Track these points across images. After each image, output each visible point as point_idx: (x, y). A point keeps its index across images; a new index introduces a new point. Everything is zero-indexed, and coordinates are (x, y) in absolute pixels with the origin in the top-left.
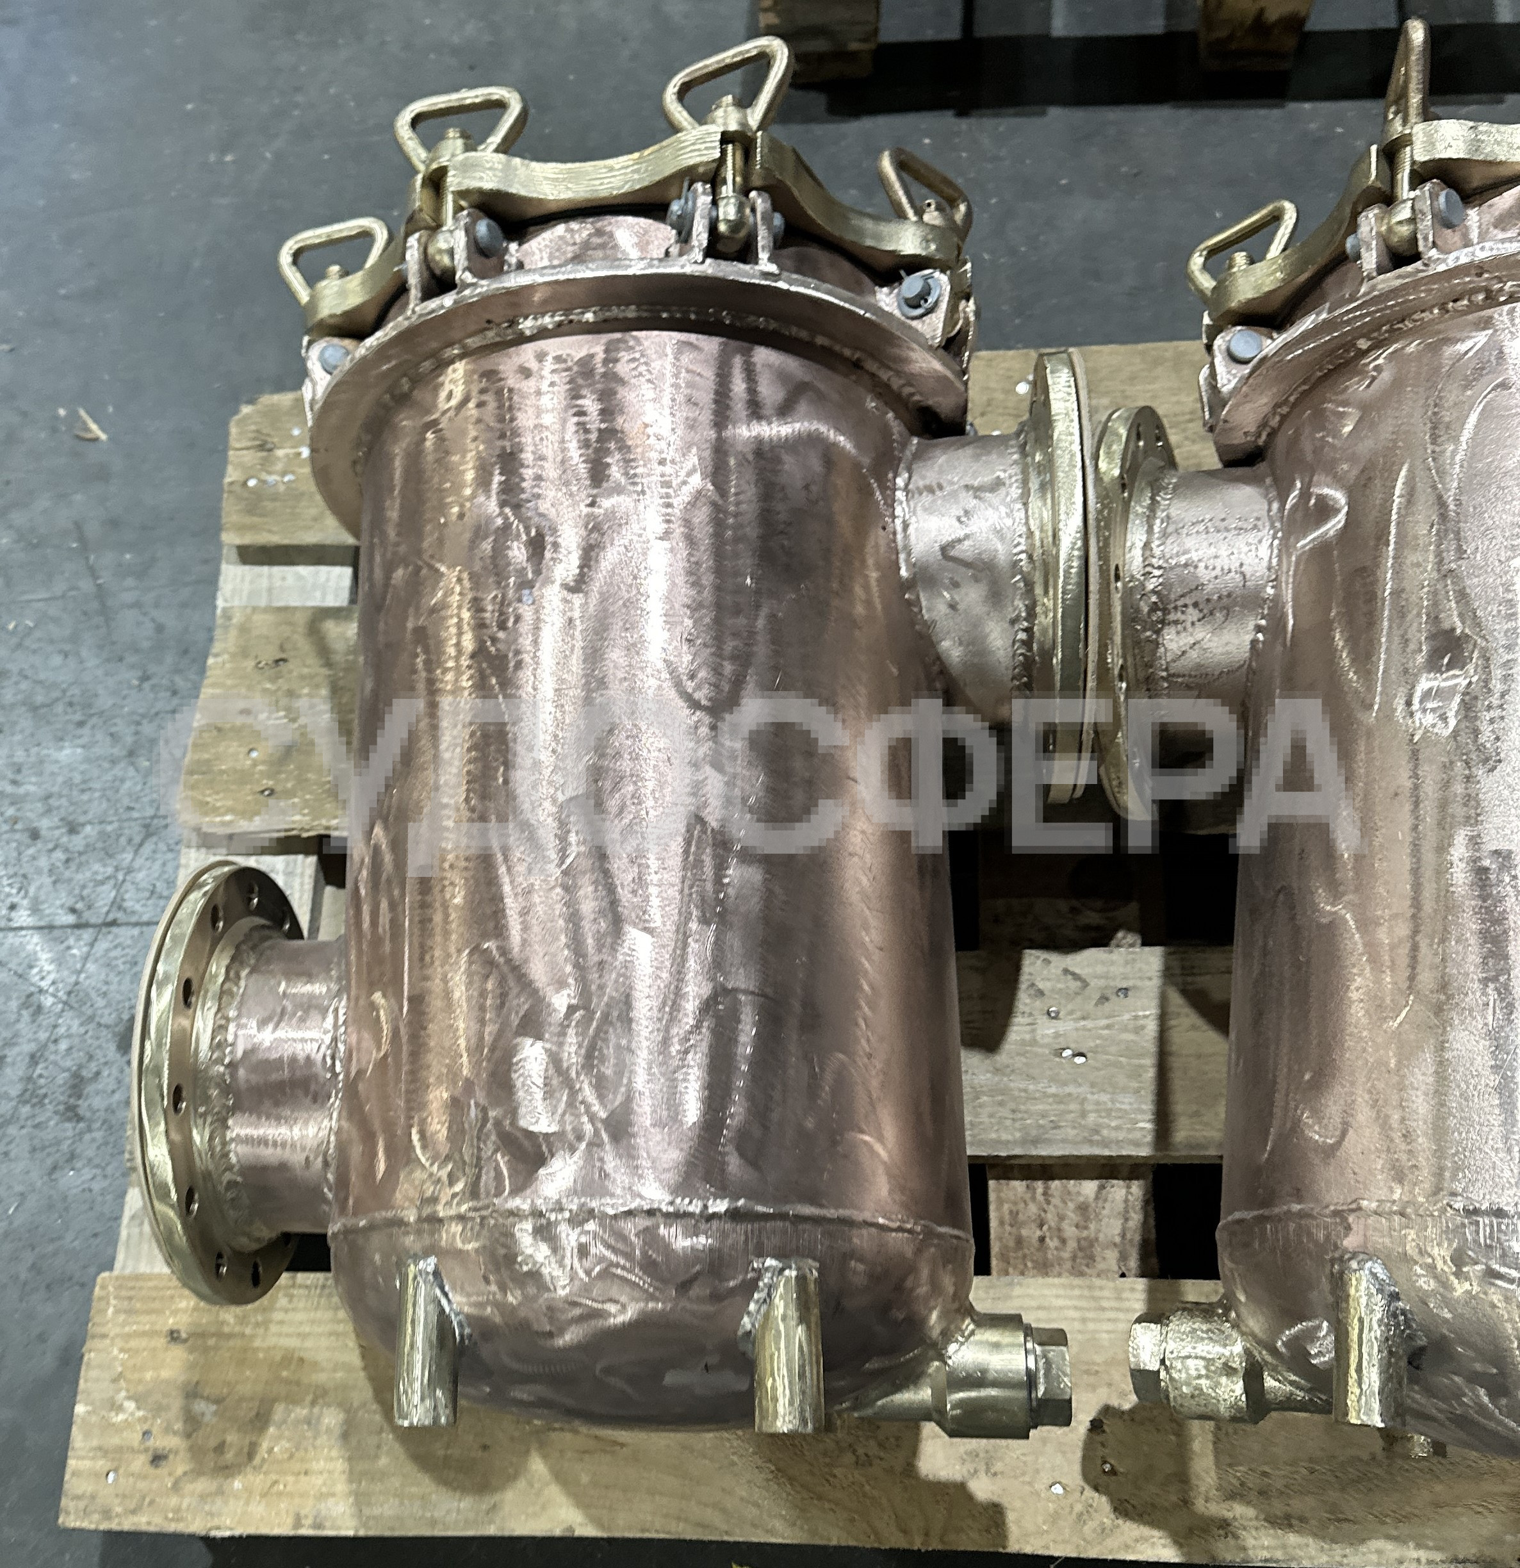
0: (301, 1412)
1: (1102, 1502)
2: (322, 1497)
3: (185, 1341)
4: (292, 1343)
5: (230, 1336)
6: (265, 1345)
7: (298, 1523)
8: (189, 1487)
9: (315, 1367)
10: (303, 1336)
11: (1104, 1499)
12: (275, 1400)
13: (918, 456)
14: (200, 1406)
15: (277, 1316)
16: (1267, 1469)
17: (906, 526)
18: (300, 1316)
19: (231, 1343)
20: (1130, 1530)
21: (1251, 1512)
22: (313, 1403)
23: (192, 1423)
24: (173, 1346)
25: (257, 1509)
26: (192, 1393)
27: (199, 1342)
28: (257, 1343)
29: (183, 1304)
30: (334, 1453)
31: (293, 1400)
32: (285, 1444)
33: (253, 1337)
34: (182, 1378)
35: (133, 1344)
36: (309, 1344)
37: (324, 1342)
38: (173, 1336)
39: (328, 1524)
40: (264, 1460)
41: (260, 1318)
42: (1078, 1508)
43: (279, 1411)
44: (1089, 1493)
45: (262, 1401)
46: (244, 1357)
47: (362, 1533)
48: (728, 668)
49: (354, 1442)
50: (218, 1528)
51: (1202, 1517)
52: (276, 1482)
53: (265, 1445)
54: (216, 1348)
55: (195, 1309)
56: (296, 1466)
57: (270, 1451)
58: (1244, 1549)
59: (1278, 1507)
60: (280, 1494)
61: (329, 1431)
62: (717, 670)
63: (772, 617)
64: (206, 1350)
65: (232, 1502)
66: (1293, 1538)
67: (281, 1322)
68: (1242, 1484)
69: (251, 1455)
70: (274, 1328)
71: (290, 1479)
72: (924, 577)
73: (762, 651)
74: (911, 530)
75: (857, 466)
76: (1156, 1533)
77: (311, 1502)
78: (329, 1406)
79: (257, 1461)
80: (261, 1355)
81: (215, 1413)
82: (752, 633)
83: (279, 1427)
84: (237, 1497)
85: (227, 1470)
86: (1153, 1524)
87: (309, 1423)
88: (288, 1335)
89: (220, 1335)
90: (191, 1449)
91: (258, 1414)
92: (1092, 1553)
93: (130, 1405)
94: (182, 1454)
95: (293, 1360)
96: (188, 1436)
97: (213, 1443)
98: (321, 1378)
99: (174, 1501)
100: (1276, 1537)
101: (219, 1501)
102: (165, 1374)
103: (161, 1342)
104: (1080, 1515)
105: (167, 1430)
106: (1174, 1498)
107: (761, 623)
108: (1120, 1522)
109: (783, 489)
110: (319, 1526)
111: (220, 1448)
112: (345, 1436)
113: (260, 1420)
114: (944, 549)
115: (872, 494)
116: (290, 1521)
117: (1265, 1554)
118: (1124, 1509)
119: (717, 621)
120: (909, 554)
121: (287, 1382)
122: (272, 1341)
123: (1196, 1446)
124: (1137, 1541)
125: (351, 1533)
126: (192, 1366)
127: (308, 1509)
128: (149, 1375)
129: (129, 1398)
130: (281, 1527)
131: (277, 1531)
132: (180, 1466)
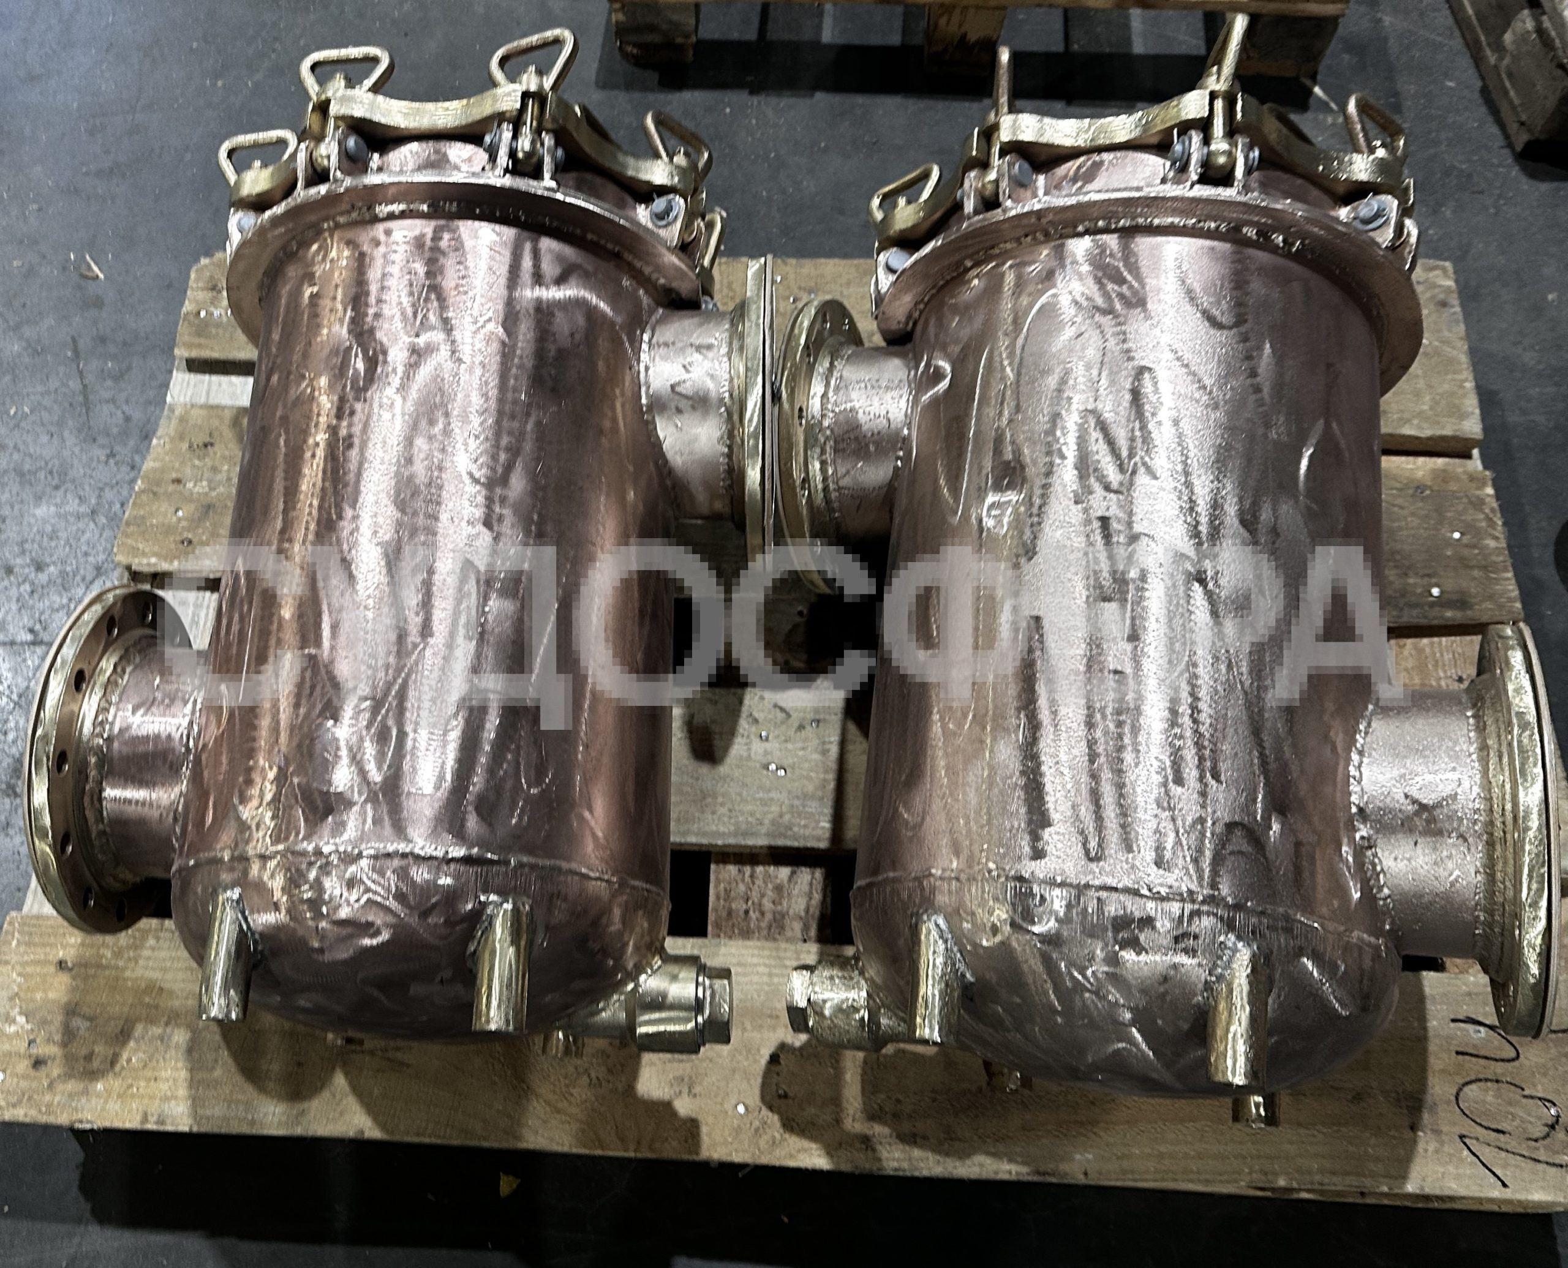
0: (157, 1030)
1: (774, 1119)
2: (166, 1099)
3: (71, 970)
4: (156, 975)
5: (107, 967)
6: (134, 976)
7: (145, 1119)
8: (60, 1087)
9: (171, 993)
10: (165, 970)
11: (776, 1117)
12: (138, 1019)
13: (661, 321)
14: (77, 1022)
15: (146, 953)
16: (900, 1097)
17: (647, 369)
18: (163, 954)
19: (107, 973)
20: (794, 1142)
21: (886, 1130)
22: (167, 1024)
23: (69, 1035)
24: (60, 974)
25: (114, 1106)
26: (71, 1011)
27: (83, 970)
28: (128, 973)
29: (72, 940)
30: (180, 1065)
31: (151, 1021)
32: (141, 1055)
33: (124, 969)
34: (64, 999)
35: (29, 970)
36: (169, 976)
37: (180, 976)
38: (61, 965)
39: (169, 1121)
40: (123, 1068)
41: (131, 954)
42: (756, 1123)
43: (139, 1029)
44: (765, 1112)
45: (126, 1021)
46: (116, 985)
47: (195, 1129)
48: (503, 457)
49: (196, 1055)
50: (81, 1122)
51: (848, 1134)
52: (130, 1086)
53: (125, 1056)
54: (94, 976)
55: (83, 944)
56: (148, 1073)
57: (129, 1060)
58: (880, 1160)
59: (906, 1127)
60: (133, 1096)
61: (177, 1046)
62: (494, 457)
63: (539, 423)
64: (86, 978)
65: (94, 1101)
66: (917, 1153)
67: (149, 958)
68: (881, 1108)
69: (113, 1063)
70: (141, 962)
71: (142, 1084)
72: (658, 404)
73: (528, 446)
74: (650, 372)
75: (612, 324)
76: (814, 1146)
77: (157, 1102)
78: (178, 1026)
79: (117, 1068)
80: (130, 984)
81: (88, 1029)
82: (522, 434)
83: (137, 1041)
84: (98, 1096)
85: (92, 1075)
86: (812, 1138)
87: (162, 1040)
88: (153, 969)
89: (99, 966)
90: (66, 1057)
91: (122, 1032)
92: (765, 1160)
93: (21, 1020)
94: (58, 1061)
95: (154, 989)
96: (64, 1045)
97: (84, 1051)
98: (176, 1003)
99: (47, 1098)
100: (903, 1151)
101: (84, 1100)
102: (52, 995)
103: (52, 969)
104: (757, 1130)
105: (49, 1040)
106: (828, 1118)
107: (529, 427)
108: (787, 1136)
109: (554, 335)
110: (163, 1123)
111: (89, 1058)
112: (190, 1051)
113: (123, 1035)
114: (673, 387)
115: (623, 343)
116: (139, 1118)
117: (895, 1164)
118: (790, 1125)
119: (498, 422)
120: (648, 388)
121: (148, 1006)
122: (139, 972)
123: (848, 1077)
124: (799, 1151)
125: (186, 1129)
126: (73, 990)
127: (154, 1109)
128: (39, 996)
129: (21, 1013)
130: (130, 1121)
131: (128, 1125)
132: (55, 1069)
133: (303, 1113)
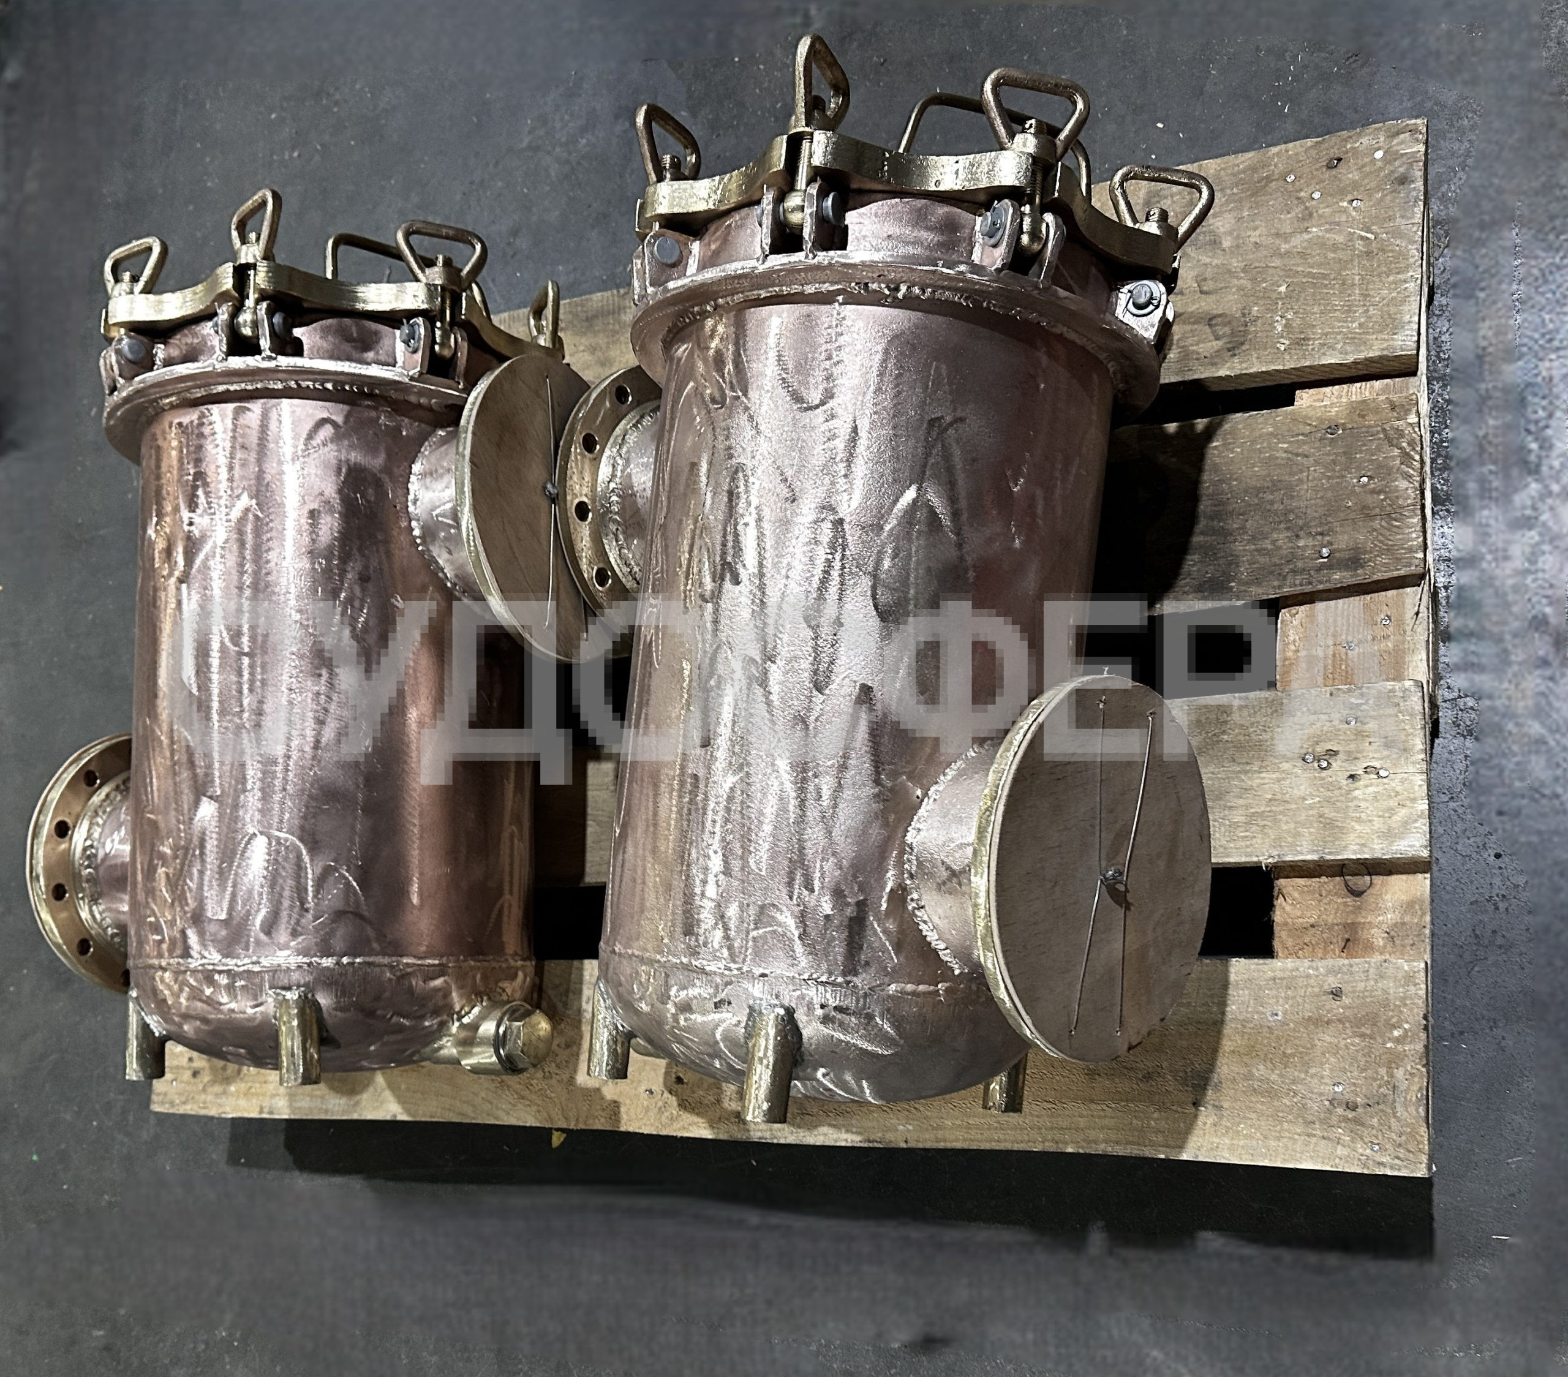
133: (357, 1103)
